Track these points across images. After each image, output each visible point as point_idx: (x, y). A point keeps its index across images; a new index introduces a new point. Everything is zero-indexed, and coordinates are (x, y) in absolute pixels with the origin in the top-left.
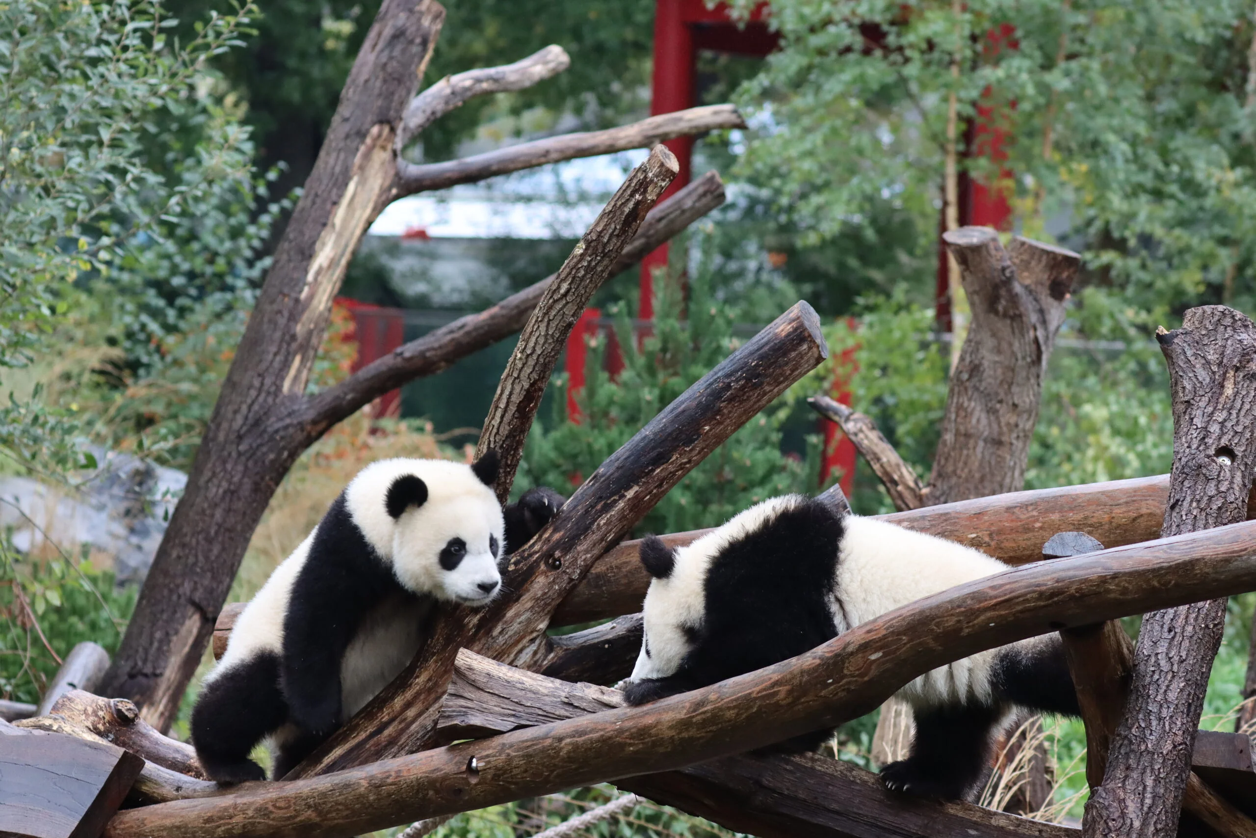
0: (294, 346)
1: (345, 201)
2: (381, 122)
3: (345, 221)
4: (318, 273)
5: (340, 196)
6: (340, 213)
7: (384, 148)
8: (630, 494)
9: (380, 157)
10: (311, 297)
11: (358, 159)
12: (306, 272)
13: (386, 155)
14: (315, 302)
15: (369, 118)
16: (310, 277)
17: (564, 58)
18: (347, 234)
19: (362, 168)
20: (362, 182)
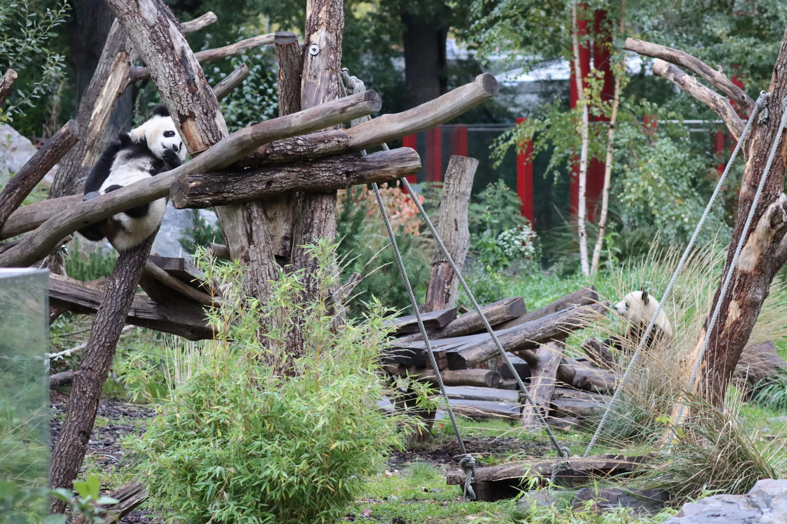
0: (86, 147)
1: (107, 85)
2: (121, 51)
3: (107, 94)
4: (95, 116)
5: (104, 83)
6: (105, 90)
7: (124, 62)
8: (17, 191)
9: (122, 66)
10: (93, 126)
11: (112, 67)
12: (91, 115)
13: (125, 65)
14: (95, 128)
15: (116, 50)
16: (92, 118)
17: (215, 17)
18: (108, 98)
19: (113, 70)
20: (115, 76)
